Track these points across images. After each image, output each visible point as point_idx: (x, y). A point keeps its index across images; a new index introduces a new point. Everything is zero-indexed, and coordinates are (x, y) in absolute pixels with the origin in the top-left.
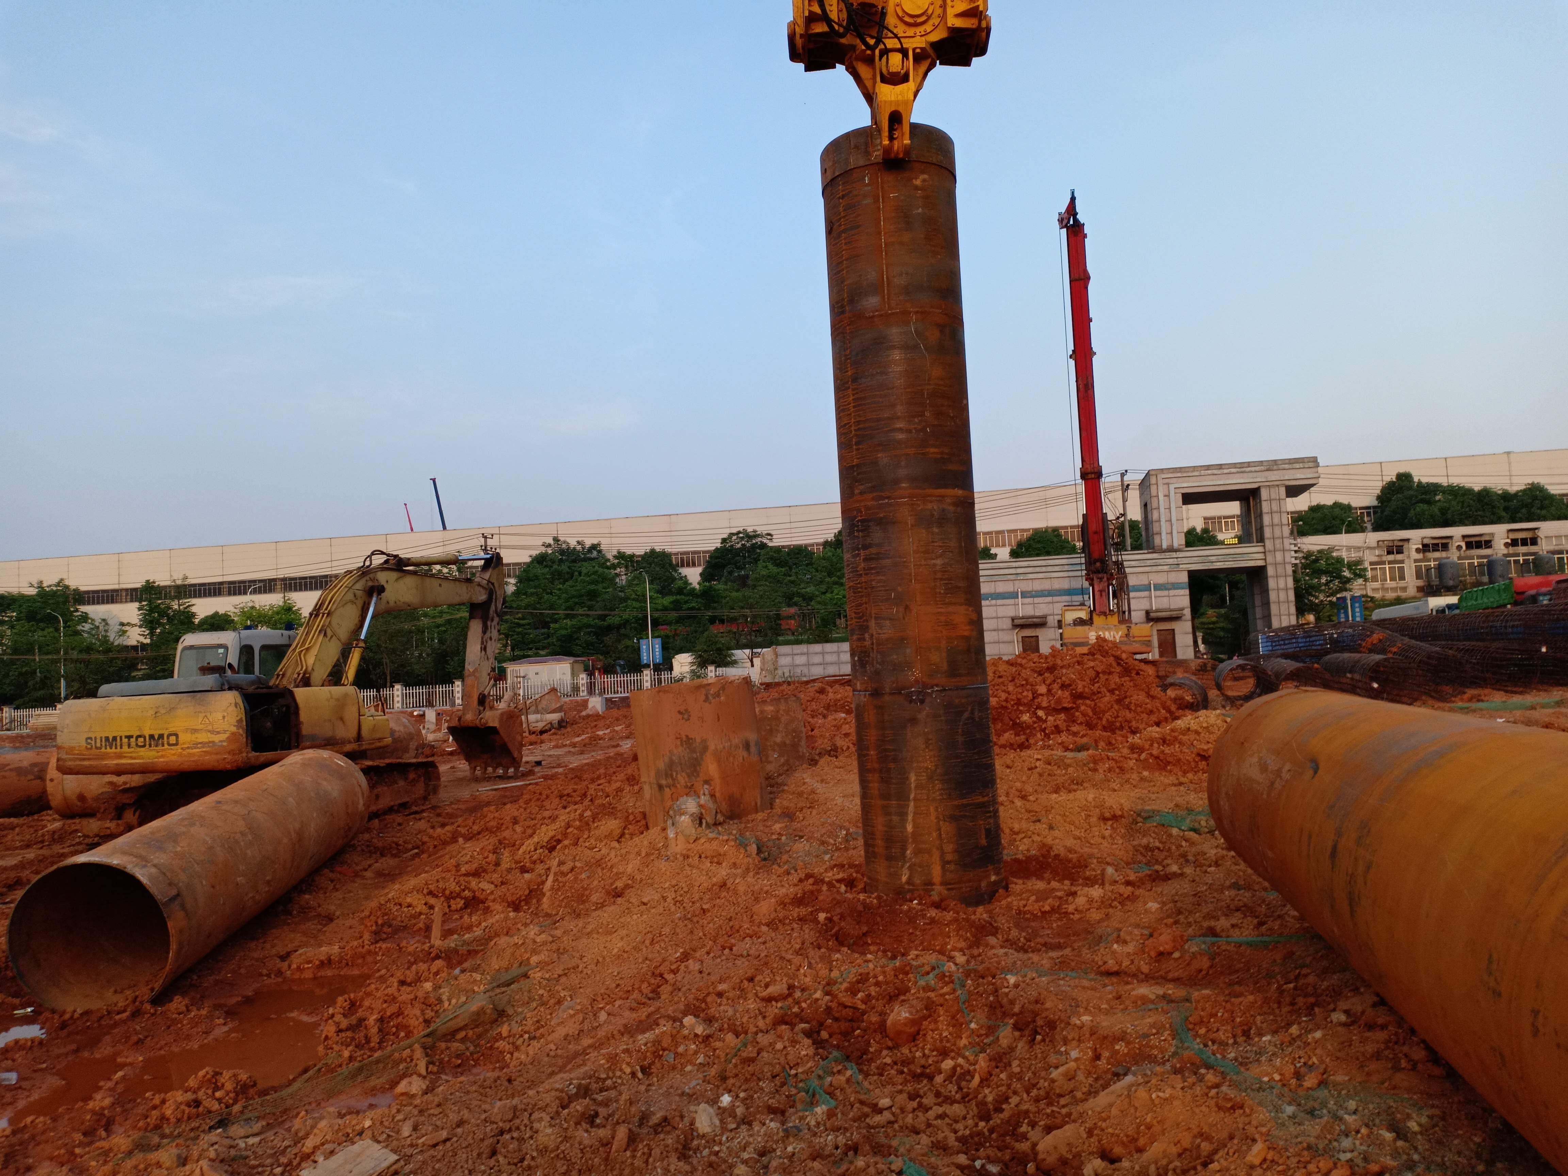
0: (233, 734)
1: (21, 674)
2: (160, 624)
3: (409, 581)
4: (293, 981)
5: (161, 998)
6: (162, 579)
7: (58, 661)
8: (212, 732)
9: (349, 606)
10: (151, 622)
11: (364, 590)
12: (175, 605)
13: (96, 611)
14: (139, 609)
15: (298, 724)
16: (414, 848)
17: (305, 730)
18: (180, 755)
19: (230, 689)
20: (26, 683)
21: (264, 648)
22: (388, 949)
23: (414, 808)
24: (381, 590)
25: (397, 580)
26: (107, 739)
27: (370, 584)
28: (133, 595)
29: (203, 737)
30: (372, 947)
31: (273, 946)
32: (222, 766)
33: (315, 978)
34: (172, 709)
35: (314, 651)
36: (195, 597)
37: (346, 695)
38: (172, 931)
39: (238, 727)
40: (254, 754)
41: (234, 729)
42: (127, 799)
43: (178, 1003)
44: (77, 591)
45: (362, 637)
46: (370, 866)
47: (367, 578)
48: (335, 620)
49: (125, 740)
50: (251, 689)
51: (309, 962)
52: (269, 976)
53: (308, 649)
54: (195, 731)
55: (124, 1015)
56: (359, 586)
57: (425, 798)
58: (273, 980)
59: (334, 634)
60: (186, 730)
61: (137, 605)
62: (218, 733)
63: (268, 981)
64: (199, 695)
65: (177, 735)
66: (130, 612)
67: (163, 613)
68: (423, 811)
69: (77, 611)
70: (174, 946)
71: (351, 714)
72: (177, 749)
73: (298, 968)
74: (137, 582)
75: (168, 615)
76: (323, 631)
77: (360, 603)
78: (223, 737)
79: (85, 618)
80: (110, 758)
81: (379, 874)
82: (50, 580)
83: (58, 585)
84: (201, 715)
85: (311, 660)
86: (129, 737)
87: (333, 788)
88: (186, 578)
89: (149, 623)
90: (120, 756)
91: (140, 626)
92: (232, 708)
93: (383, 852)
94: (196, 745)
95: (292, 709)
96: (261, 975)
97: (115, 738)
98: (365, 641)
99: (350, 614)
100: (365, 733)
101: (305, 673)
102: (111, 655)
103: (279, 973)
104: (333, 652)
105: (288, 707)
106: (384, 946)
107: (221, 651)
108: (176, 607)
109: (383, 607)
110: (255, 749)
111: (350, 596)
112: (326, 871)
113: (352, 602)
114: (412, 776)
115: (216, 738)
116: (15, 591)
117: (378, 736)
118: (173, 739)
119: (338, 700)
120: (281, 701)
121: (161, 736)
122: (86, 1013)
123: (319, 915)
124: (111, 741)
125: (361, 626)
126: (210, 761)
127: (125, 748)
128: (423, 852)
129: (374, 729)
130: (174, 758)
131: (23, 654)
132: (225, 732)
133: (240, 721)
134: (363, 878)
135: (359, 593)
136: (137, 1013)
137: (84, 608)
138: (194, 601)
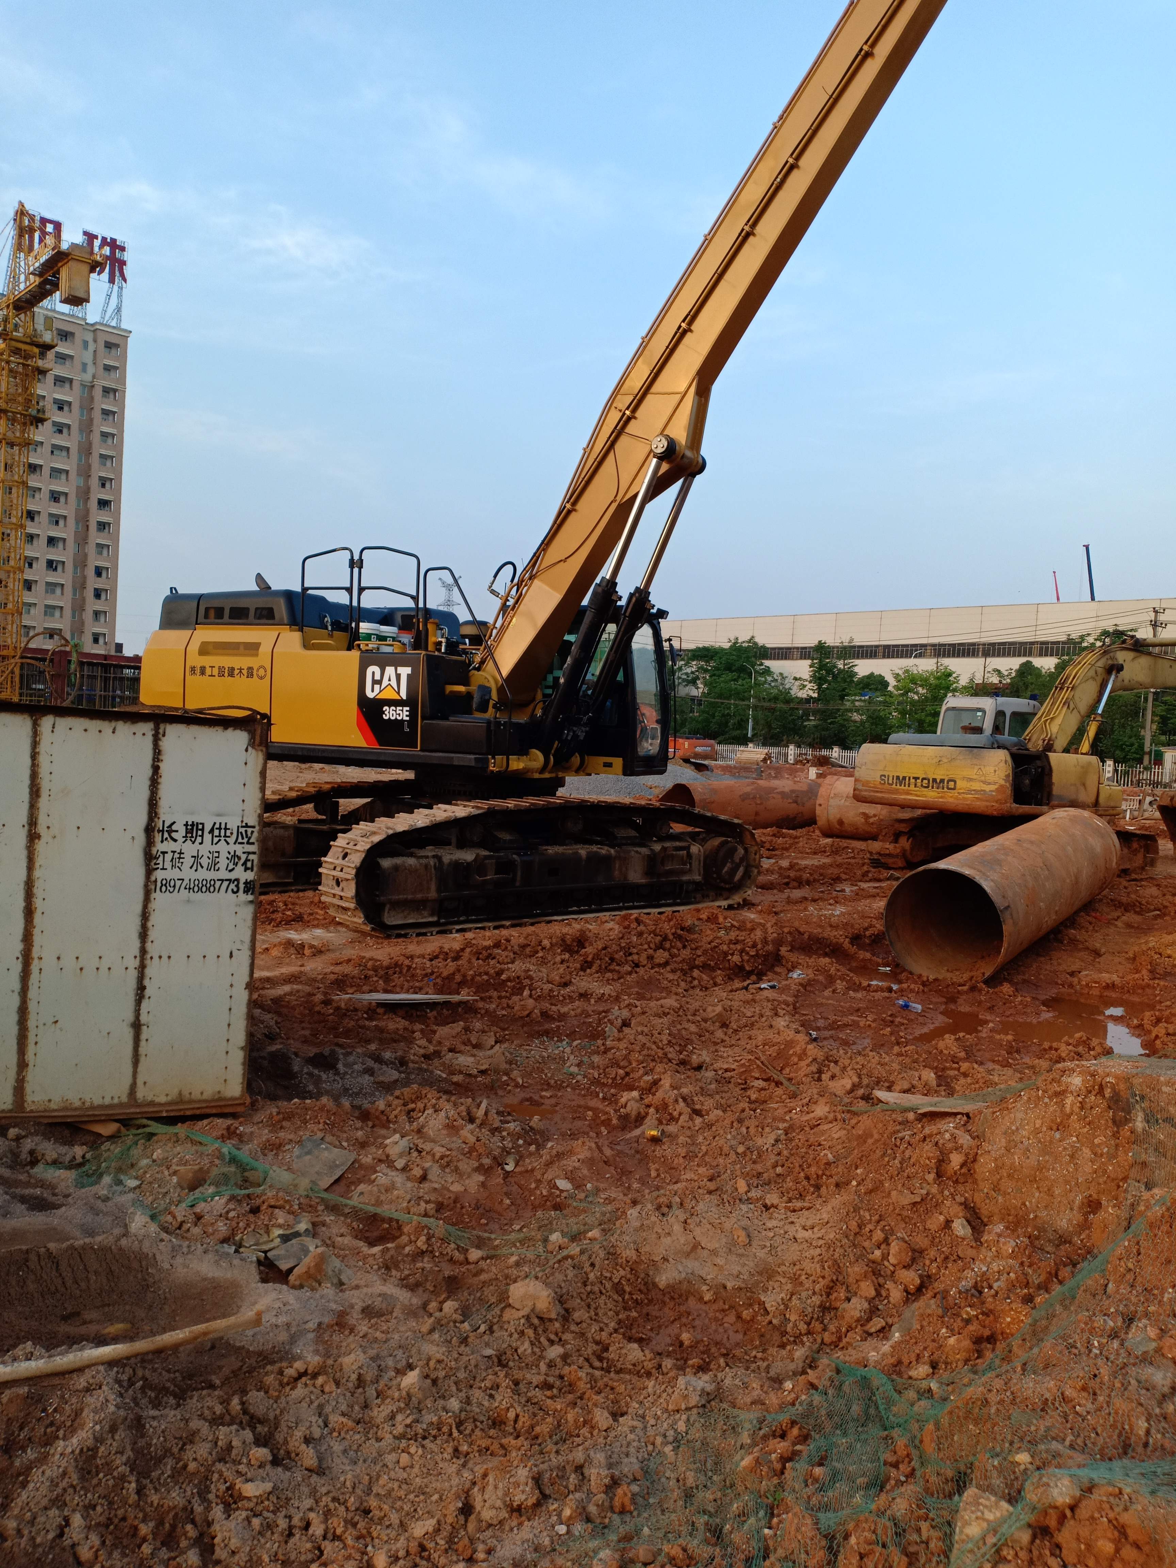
0: (1001, 786)
1: (723, 715)
2: (826, 681)
3: (1144, 661)
4: (1082, 994)
5: (992, 981)
6: (831, 641)
7: (749, 707)
8: (984, 782)
9: (1091, 682)
10: (820, 678)
11: (1104, 668)
12: (840, 665)
13: (775, 665)
14: (811, 666)
15: (1051, 784)
16: (1155, 910)
17: (1056, 790)
18: (957, 798)
19: (999, 747)
20: (727, 723)
21: (1014, 714)
22: (1166, 987)
23: (1134, 876)
24: (1120, 668)
25: (1134, 659)
26: (898, 777)
27: (1110, 662)
28: (804, 653)
29: (976, 786)
30: (1151, 982)
31: (1059, 964)
32: (989, 812)
33: (1101, 996)
34: (953, 760)
35: (1058, 721)
36: (858, 658)
37: (1090, 764)
38: (1005, 933)
39: (1006, 781)
40: (1015, 805)
41: (1003, 782)
42: (903, 828)
43: (1007, 988)
44: (763, 647)
45: (1100, 711)
46: (1118, 917)
47: (1108, 656)
48: (1078, 693)
49: (912, 781)
50: (1014, 750)
51: (1096, 982)
52: (1063, 986)
53: (1052, 719)
54: (970, 780)
55: (965, 988)
56: (1100, 664)
57: (1143, 869)
58: (1065, 990)
59: (1075, 707)
60: (964, 778)
61: (809, 662)
62: (989, 784)
63: (1063, 990)
64: (975, 750)
65: (955, 782)
66: (802, 668)
67: (829, 671)
68: (1142, 880)
69: (762, 664)
70: (1005, 945)
71: (1092, 781)
72: (954, 793)
73: (1087, 985)
74: (811, 641)
75: (833, 673)
76: (1067, 703)
77: (1099, 679)
78: (993, 787)
79: (767, 671)
80: (901, 794)
81: (1129, 926)
82: (744, 637)
83: (749, 641)
84: (977, 768)
85: (1054, 728)
86: (916, 779)
87: (1096, 844)
88: (852, 640)
89: (818, 679)
90: (908, 793)
91: (810, 682)
92: (1003, 764)
93: (1127, 908)
94: (969, 791)
95: (1046, 771)
96: (1057, 983)
97: (904, 778)
98: (1102, 715)
99: (1091, 688)
100: (1102, 800)
101: (1050, 740)
102: (792, 705)
103: (1071, 986)
104: (1073, 722)
105: (1043, 768)
106: (1162, 983)
107: (979, 714)
108: (841, 667)
109: (1118, 684)
110: (1016, 801)
111: (1092, 673)
112: (1082, 914)
113: (1093, 678)
114: (1135, 845)
115: (988, 788)
116: (717, 645)
117: (1112, 804)
118: (951, 785)
119: (1083, 767)
120: (1039, 763)
121: (942, 781)
122: (936, 980)
123: (1088, 948)
124: (901, 780)
125: (1099, 701)
126: (980, 806)
127: (912, 787)
128: (1165, 915)
129: (1110, 797)
130: (951, 800)
131: (725, 698)
132: (995, 783)
133: (1007, 776)
134: (1116, 926)
135: (1100, 670)
136: (973, 989)
137: (767, 663)
138: (857, 662)
